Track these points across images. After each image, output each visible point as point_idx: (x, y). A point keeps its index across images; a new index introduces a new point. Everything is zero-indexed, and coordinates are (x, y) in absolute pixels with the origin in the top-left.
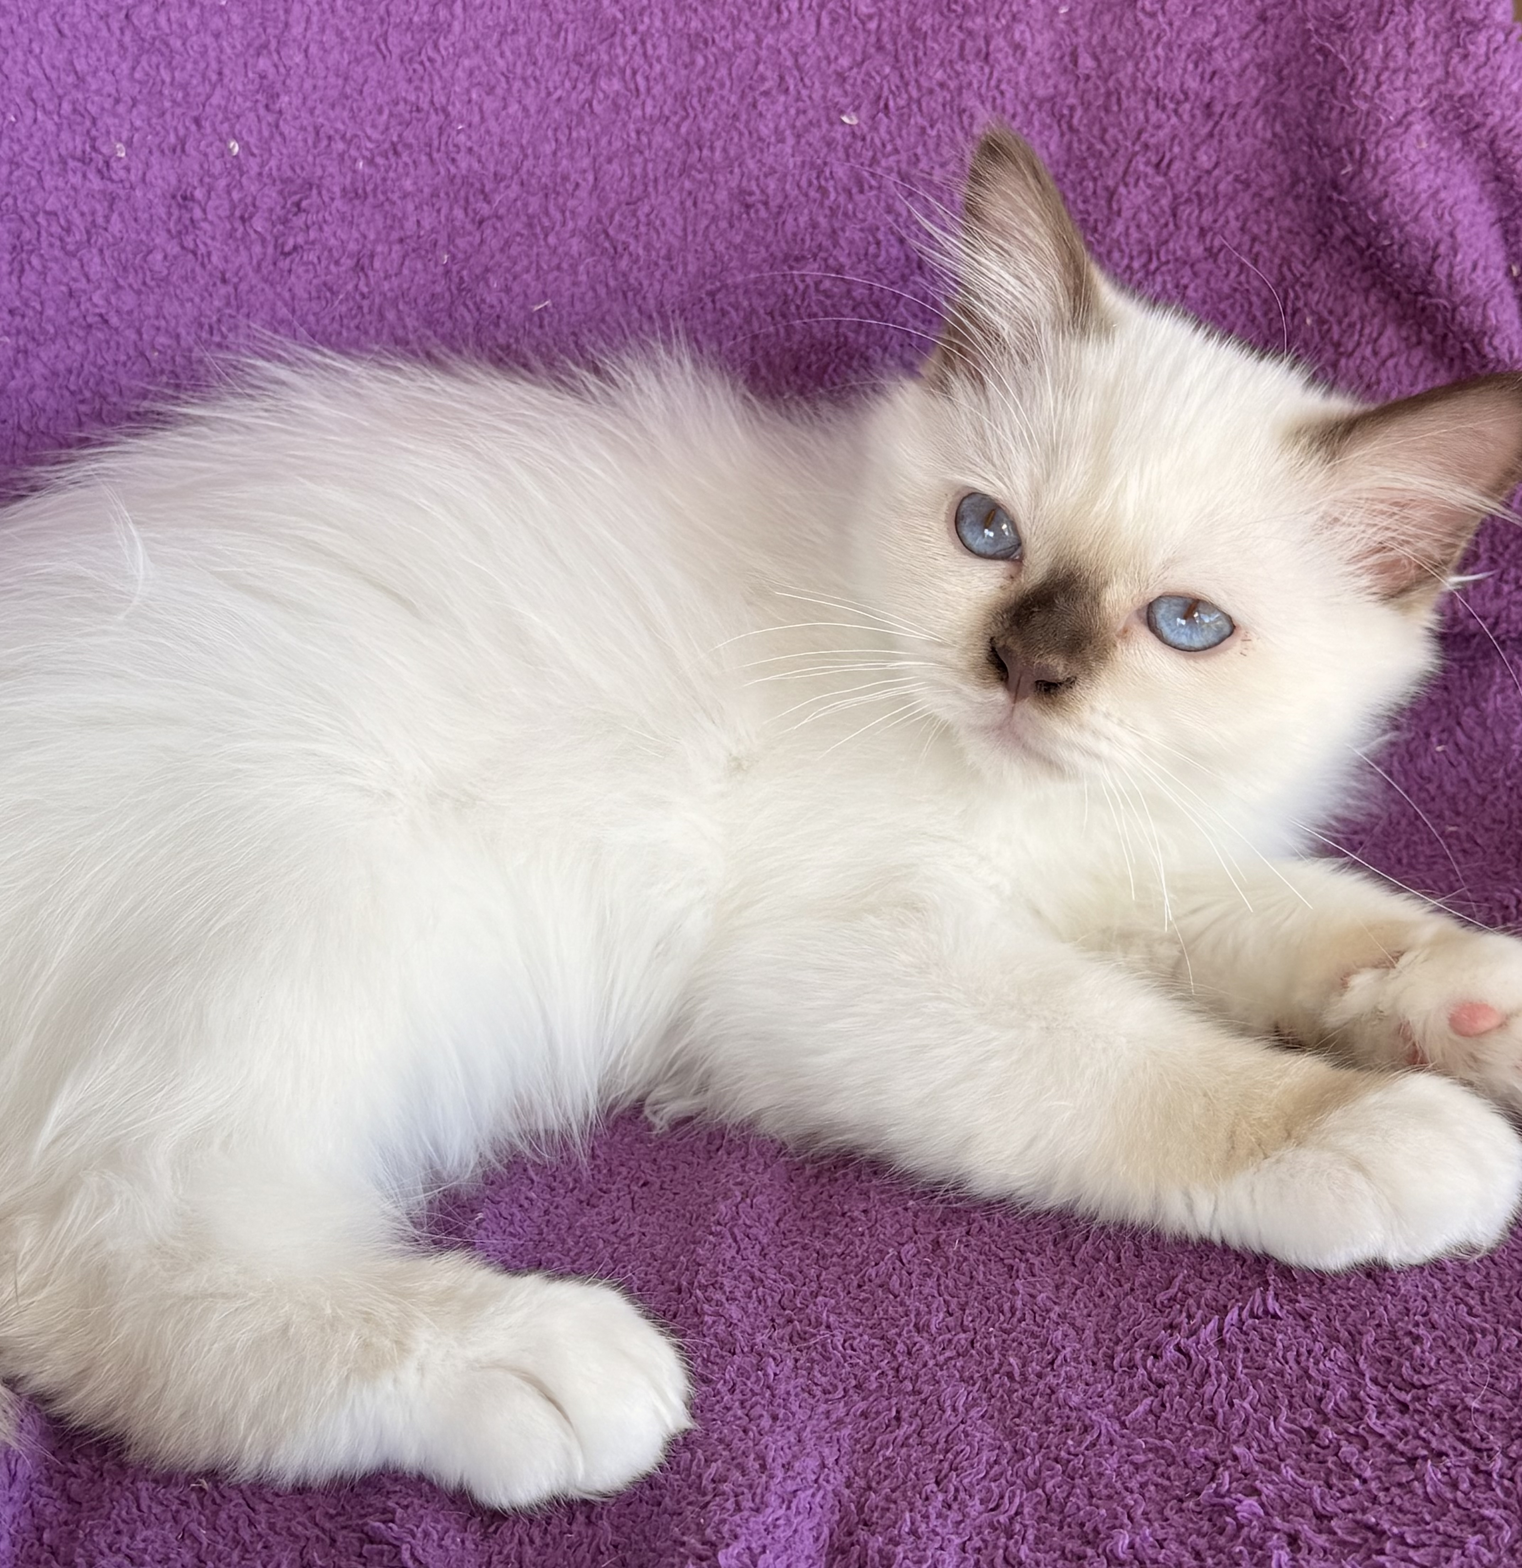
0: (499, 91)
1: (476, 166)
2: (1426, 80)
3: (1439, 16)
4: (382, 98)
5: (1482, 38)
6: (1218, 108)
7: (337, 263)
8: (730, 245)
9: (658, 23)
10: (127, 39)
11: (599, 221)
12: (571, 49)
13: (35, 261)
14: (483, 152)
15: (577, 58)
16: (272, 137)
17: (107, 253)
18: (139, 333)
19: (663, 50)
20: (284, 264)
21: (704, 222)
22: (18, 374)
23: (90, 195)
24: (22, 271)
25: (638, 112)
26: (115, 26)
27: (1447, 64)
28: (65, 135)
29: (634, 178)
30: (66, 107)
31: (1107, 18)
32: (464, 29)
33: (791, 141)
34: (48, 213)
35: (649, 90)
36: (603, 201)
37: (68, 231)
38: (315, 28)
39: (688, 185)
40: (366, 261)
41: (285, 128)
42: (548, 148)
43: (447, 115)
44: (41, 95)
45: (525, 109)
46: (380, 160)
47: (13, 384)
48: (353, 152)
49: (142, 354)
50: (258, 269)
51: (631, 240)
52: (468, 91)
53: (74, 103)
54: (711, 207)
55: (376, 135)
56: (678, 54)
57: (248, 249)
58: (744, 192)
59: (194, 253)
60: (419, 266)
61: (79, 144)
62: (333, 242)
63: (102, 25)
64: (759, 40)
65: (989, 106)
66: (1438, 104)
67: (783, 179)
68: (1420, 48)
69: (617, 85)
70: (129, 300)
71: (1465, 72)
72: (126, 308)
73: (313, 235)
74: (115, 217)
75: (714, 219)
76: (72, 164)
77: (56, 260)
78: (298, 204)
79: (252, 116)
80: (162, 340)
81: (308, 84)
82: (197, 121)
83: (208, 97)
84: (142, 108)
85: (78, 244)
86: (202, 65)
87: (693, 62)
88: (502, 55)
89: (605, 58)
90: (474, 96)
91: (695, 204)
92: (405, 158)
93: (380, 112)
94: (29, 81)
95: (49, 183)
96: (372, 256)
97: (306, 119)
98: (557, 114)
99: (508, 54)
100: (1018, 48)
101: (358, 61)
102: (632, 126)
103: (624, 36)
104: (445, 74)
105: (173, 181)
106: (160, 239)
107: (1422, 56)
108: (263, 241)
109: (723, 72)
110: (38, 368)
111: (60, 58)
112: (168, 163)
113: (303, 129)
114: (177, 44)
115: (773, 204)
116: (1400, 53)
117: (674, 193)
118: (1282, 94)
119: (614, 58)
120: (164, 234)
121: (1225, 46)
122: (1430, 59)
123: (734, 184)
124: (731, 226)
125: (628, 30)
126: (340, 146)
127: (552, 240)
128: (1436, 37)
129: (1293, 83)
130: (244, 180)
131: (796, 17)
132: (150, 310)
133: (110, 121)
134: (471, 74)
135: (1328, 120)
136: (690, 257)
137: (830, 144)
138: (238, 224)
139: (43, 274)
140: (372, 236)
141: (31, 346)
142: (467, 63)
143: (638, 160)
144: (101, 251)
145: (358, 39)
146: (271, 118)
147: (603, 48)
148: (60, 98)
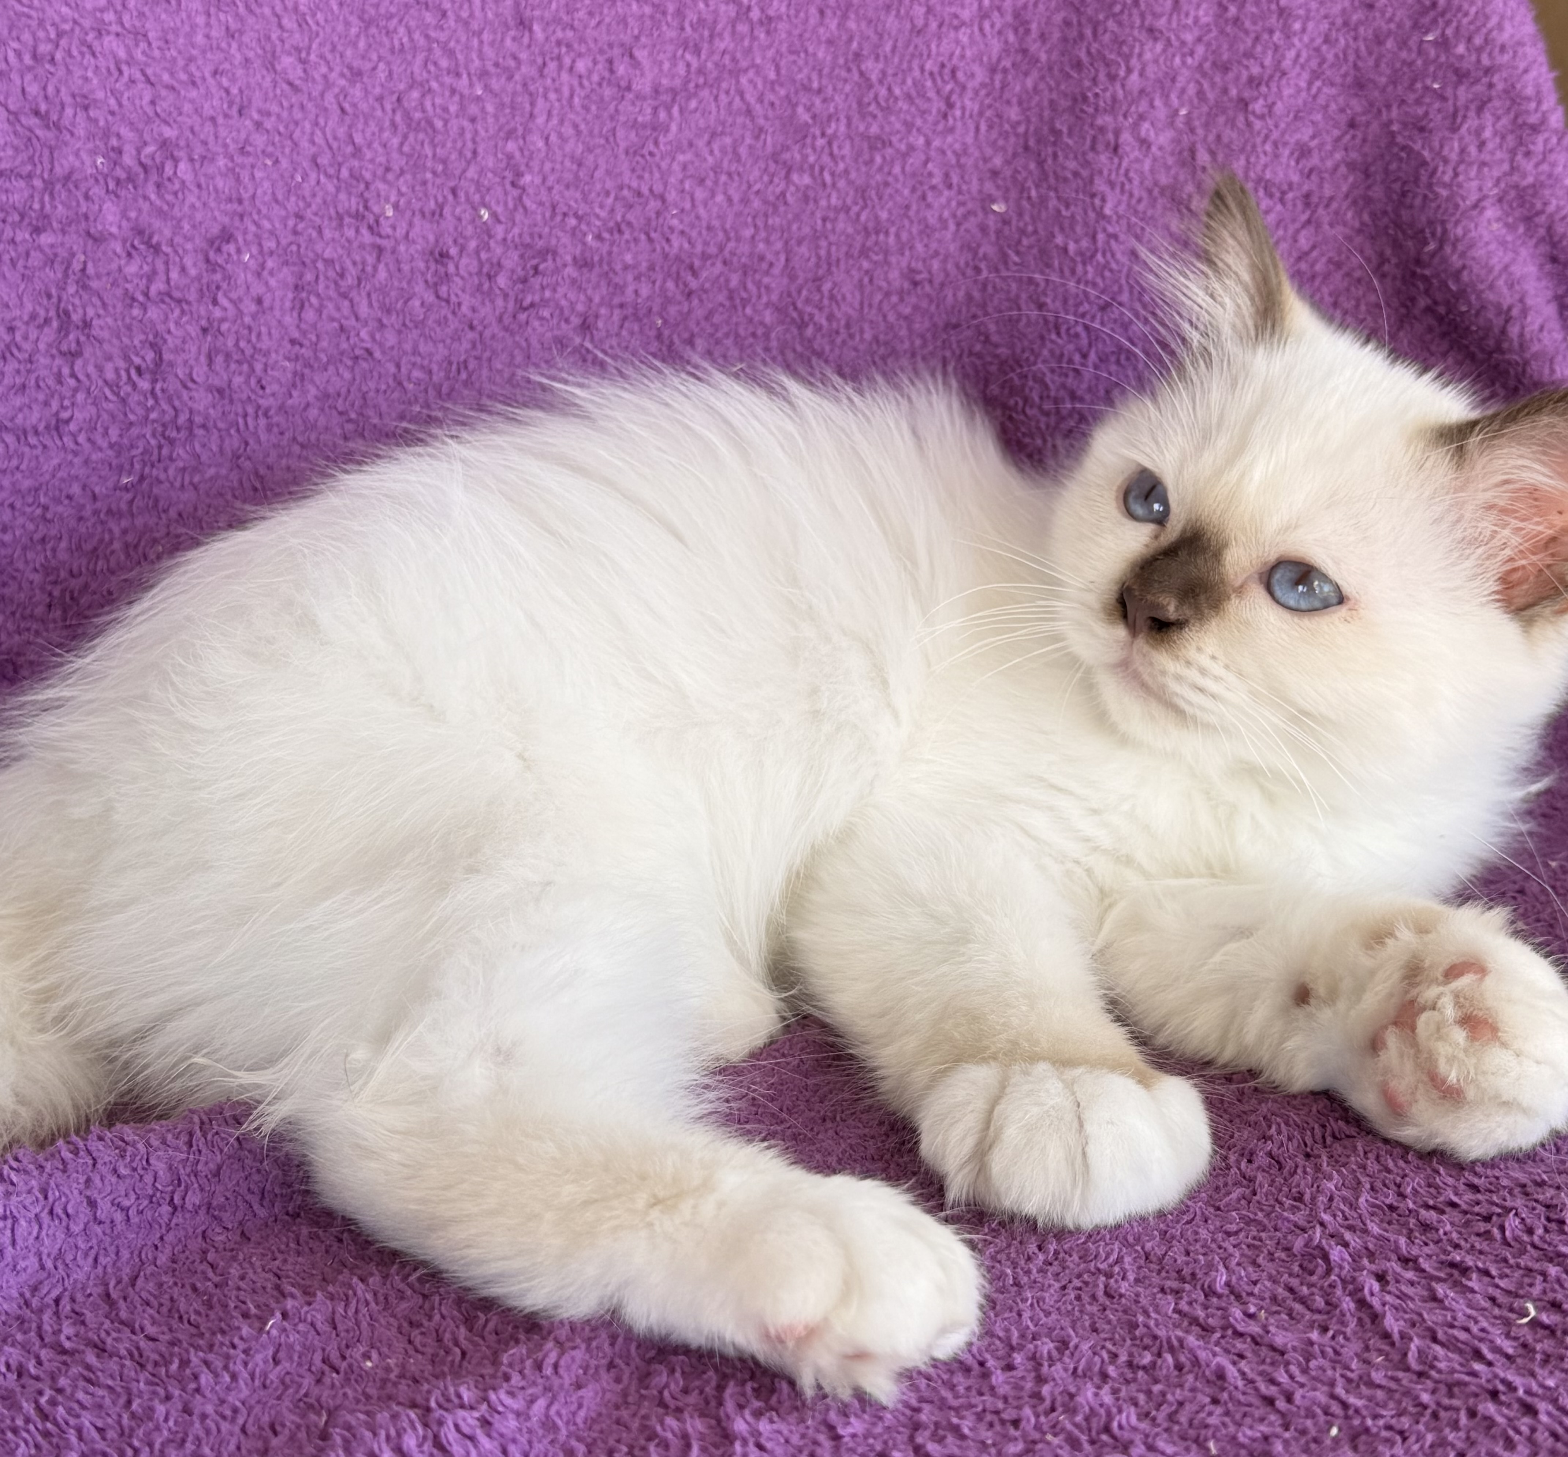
0: (709, 183)
1: (686, 246)
2: (1496, 173)
3: (1505, 121)
4: (610, 184)
5: (1540, 139)
6: (1315, 199)
7: (567, 321)
8: (900, 316)
9: (843, 128)
10: (398, 118)
11: (789, 295)
12: (769, 149)
13: (314, 300)
14: (694, 234)
15: (775, 157)
16: (515, 209)
17: (374, 297)
18: (398, 366)
19: (847, 150)
20: (523, 317)
21: (878, 297)
22: (295, 393)
23: (362, 247)
24: (302, 307)
25: (823, 203)
26: (388, 107)
27: (1512, 161)
28: (343, 196)
29: (819, 257)
30: (345, 173)
31: (1221, 120)
32: (680, 129)
33: (952, 227)
34: (326, 261)
35: (834, 185)
36: (792, 278)
37: (342, 275)
38: (555, 121)
39: (866, 265)
40: (591, 320)
41: (528, 202)
42: (748, 233)
43: (664, 201)
44: (324, 160)
45: (730, 200)
46: (606, 235)
47: (290, 402)
48: (584, 227)
49: (400, 384)
50: (500, 320)
51: (816, 312)
52: (682, 182)
53: (351, 170)
54: (884, 284)
55: (603, 214)
56: (859, 154)
57: (492, 301)
58: (912, 271)
59: (448, 301)
60: (636, 328)
61: (354, 204)
62: (564, 303)
63: (377, 105)
64: (928, 143)
65: (1118, 190)
66: (1505, 192)
67: (945, 261)
68: (1490, 146)
69: (807, 180)
70: (391, 339)
71: (1528, 166)
72: (389, 344)
73: (547, 294)
74: (381, 267)
75: (888, 294)
76: (347, 220)
77: (330, 299)
78: (536, 268)
79: (499, 190)
80: (417, 374)
81: (548, 166)
82: (454, 191)
83: (464, 171)
84: (409, 177)
85: (351, 288)
86: (459, 144)
87: (872, 161)
88: (711, 152)
89: (798, 157)
90: (687, 186)
91: (871, 281)
92: (627, 236)
93: (608, 194)
94: (314, 149)
95: (328, 234)
96: (597, 316)
97: (544, 196)
98: (756, 203)
99: (717, 152)
100: (1145, 143)
101: (590, 150)
102: (819, 215)
103: (814, 137)
104: (664, 165)
105: (431, 238)
106: (419, 287)
107: (1492, 153)
108: (506, 296)
109: (897, 170)
110: (313, 391)
111: (341, 132)
112: (427, 226)
113: (541, 204)
114: (439, 124)
115: (937, 281)
116: (1473, 150)
117: (854, 272)
118: (1369, 188)
119: (805, 157)
120: (422, 284)
121: (1321, 146)
122: (1499, 155)
123: (904, 264)
124: (902, 300)
125: (818, 133)
126: (572, 222)
127: (748, 311)
128: (1503, 138)
129: (1378, 178)
130: (492, 243)
131: (959, 124)
132: (408, 347)
133: (381, 186)
134: (684, 167)
135: (1411, 207)
136: (866, 326)
137: (983, 229)
138: (484, 280)
139: (319, 311)
140: (597, 299)
141: (307, 371)
142: (681, 158)
143: (823, 243)
144: (369, 295)
145: (591, 133)
146: (515, 193)
147: (797, 147)
148: (340, 165)
